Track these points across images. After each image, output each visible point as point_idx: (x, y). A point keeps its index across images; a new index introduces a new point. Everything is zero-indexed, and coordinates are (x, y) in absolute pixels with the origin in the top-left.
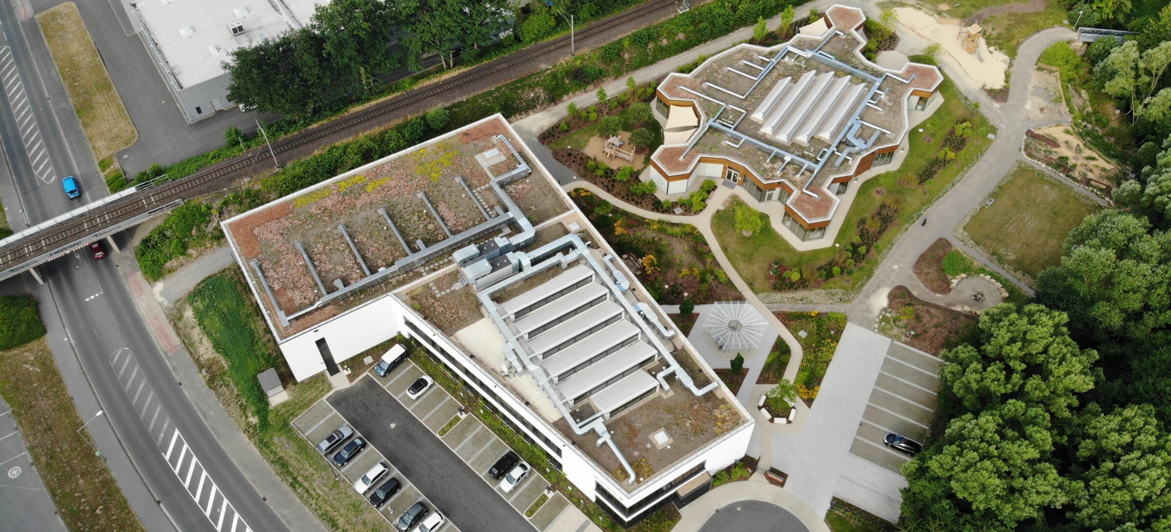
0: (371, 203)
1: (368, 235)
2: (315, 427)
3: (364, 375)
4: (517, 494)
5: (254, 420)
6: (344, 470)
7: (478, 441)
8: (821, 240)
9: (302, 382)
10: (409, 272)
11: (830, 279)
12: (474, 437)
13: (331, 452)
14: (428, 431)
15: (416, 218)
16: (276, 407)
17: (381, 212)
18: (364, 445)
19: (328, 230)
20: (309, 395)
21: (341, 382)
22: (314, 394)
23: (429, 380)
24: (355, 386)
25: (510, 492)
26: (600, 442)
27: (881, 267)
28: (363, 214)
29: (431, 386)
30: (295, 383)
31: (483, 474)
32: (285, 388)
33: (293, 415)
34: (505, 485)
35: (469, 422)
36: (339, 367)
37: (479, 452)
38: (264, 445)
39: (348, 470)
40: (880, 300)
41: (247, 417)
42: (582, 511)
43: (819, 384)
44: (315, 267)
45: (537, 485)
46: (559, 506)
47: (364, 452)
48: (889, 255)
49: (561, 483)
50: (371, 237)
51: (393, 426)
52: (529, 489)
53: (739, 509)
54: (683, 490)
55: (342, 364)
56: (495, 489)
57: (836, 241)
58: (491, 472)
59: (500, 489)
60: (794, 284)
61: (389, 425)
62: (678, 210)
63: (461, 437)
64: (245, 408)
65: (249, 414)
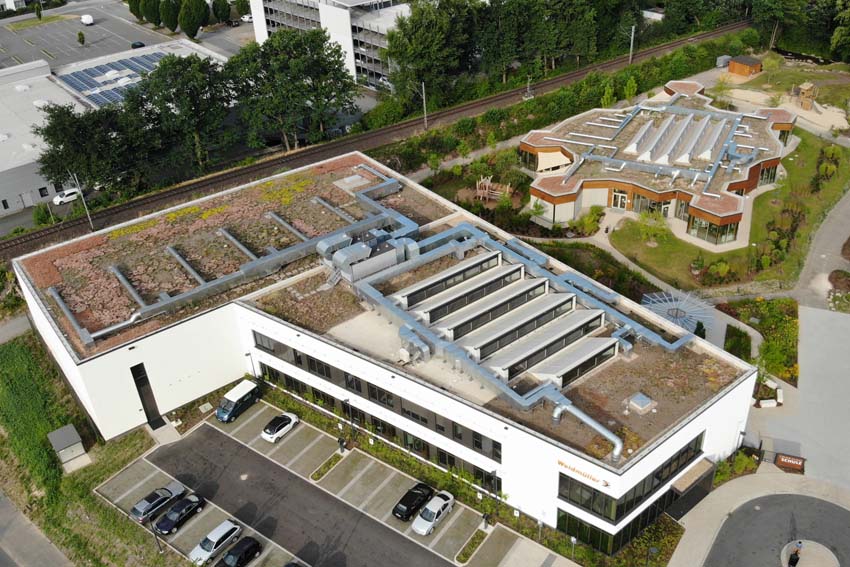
0: (207, 227)
1: (204, 254)
2: (129, 492)
3: (200, 424)
4: (438, 537)
5: (39, 493)
6: (172, 539)
7: (371, 479)
8: (734, 243)
9: (112, 441)
10: (260, 279)
11: (761, 272)
12: (363, 476)
13: (153, 518)
14: (297, 477)
15: (264, 234)
16: (73, 473)
17: (220, 233)
18: (202, 504)
19: (152, 253)
20: (121, 455)
21: (168, 435)
22: (129, 453)
23: (294, 418)
24: (189, 438)
25: (429, 534)
26: (557, 413)
27: (808, 258)
28: (198, 237)
29: (296, 424)
30: (103, 443)
31: (384, 518)
32: (87, 451)
33: (97, 481)
34: (420, 526)
35: (355, 461)
36: (165, 419)
37: (375, 492)
38: (52, 523)
39: (179, 540)
40: (823, 284)
41: (29, 492)
42: (541, 543)
43: (796, 362)
44: (134, 287)
45: (468, 521)
46: (504, 543)
47: (202, 514)
48: (811, 248)
49: (502, 513)
50: (208, 254)
51: (244, 477)
52: (456, 527)
53: (757, 508)
54: (681, 481)
55: (169, 415)
56: (405, 535)
57: (750, 242)
58: (395, 512)
59: (414, 533)
60: (724, 278)
61: (238, 477)
62: (569, 234)
63: (345, 477)
64: (29, 479)
65: (34, 487)
